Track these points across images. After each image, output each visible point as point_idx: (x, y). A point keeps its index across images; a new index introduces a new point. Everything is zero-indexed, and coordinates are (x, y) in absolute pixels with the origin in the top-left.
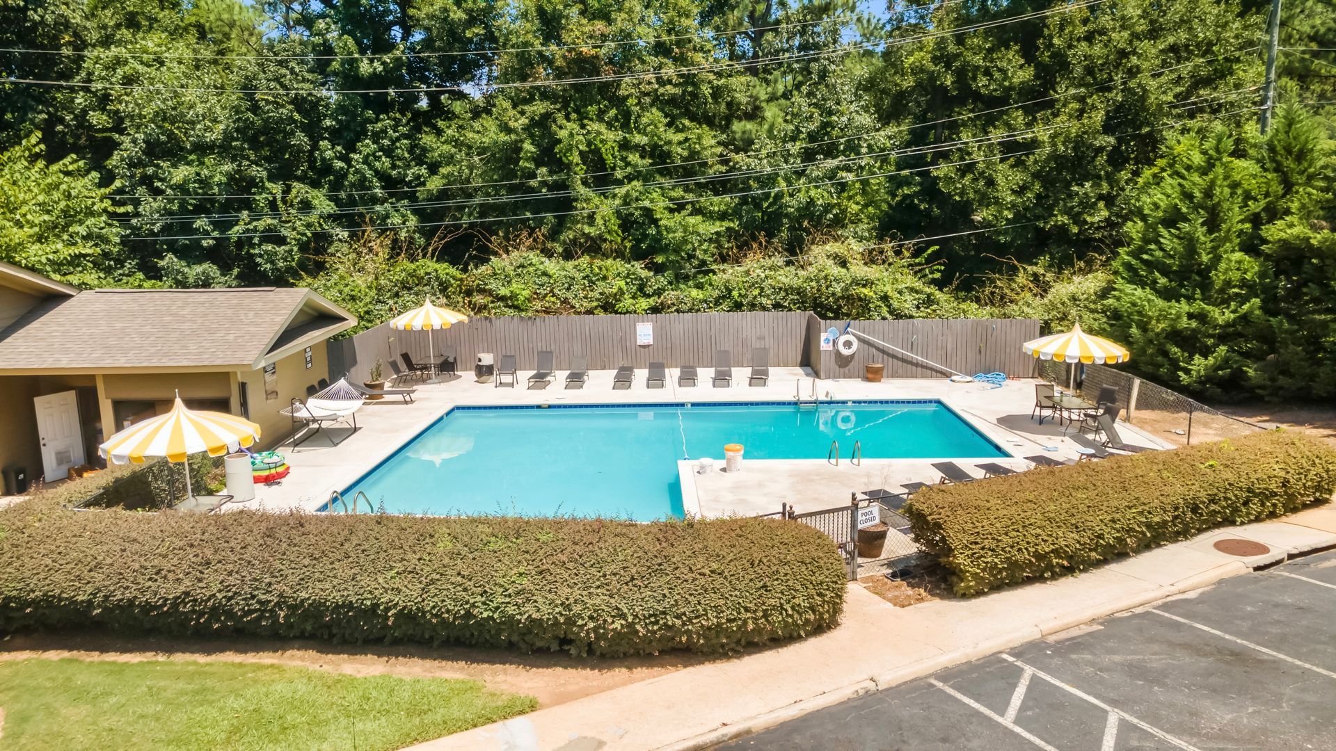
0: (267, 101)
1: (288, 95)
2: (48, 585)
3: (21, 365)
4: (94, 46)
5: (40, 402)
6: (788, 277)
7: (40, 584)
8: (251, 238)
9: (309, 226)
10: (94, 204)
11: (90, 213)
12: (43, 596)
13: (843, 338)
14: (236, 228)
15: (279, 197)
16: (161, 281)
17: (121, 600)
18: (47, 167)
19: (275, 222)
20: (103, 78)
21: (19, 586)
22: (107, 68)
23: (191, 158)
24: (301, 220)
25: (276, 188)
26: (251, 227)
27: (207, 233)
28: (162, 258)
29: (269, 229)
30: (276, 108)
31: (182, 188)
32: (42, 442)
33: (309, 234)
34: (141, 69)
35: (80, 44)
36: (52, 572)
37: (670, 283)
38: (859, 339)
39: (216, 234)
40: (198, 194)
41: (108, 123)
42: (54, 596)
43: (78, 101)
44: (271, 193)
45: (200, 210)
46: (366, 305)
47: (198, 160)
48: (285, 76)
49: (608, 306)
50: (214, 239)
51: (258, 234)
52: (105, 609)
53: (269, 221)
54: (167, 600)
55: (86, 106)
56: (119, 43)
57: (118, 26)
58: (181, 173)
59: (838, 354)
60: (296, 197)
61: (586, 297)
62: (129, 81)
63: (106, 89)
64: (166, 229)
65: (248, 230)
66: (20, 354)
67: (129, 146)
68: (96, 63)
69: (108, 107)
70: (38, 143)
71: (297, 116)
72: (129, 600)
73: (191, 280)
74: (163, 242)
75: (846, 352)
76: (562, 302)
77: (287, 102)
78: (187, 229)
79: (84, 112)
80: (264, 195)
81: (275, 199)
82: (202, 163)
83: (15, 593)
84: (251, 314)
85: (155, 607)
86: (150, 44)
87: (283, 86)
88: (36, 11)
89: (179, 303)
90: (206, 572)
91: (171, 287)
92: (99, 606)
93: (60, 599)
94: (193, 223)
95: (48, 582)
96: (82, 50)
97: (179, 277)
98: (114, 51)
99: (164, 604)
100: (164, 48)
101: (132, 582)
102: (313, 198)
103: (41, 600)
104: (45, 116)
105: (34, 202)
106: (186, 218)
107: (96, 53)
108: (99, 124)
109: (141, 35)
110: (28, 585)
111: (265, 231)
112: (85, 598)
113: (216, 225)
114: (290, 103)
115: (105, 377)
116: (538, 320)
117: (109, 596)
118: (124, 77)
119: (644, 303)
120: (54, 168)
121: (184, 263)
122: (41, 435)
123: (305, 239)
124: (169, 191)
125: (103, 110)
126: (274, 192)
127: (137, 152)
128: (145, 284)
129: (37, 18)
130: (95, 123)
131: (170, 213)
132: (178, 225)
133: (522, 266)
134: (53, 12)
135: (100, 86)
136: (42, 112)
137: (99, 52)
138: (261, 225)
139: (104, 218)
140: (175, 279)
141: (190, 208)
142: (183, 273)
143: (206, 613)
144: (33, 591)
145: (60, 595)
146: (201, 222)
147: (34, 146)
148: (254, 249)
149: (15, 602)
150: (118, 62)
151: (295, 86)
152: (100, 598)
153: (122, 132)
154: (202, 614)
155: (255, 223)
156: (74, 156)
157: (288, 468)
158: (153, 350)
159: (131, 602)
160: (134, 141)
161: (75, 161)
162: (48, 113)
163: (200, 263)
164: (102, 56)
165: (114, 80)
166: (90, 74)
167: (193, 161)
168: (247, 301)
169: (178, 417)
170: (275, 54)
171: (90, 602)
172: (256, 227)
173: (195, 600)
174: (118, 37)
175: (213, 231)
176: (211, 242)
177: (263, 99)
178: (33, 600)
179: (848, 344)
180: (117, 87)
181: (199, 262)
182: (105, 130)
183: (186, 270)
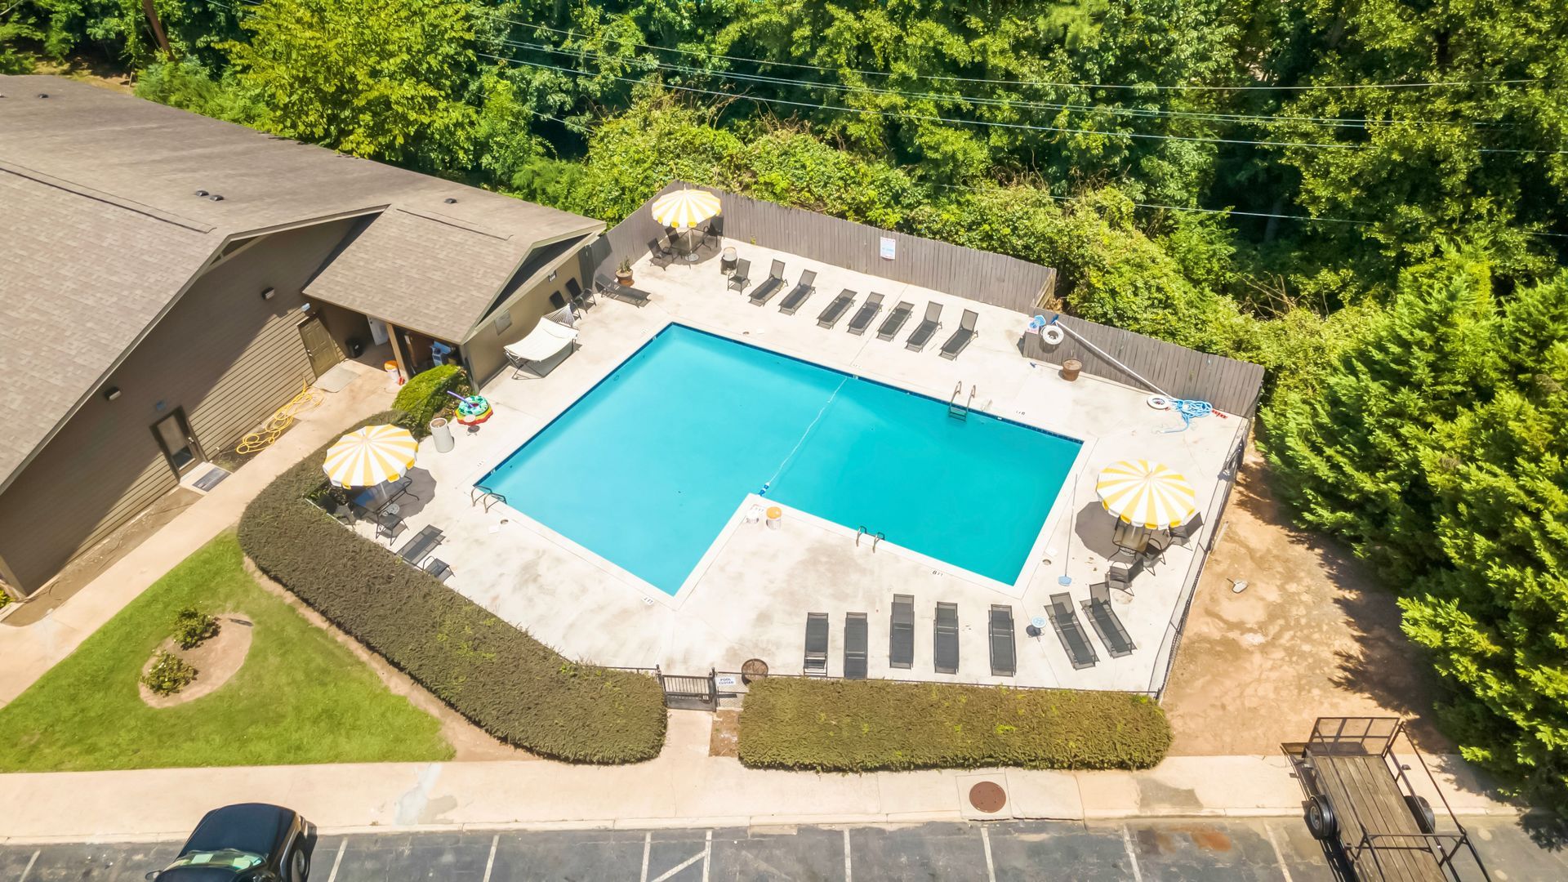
6: (1046, 221)
13: (1049, 328)
32: (370, 321)
37: (928, 196)
38: (1065, 332)
46: (645, 170)
49: (860, 211)
59: (1042, 340)
61: (840, 198)
75: (1049, 340)
76: (817, 199)
84: (481, 272)
89: (443, 241)
116: (793, 211)
119: (895, 216)
133: (786, 153)
157: (490, 413)
168: (485, 251)
179: (1053, 334)
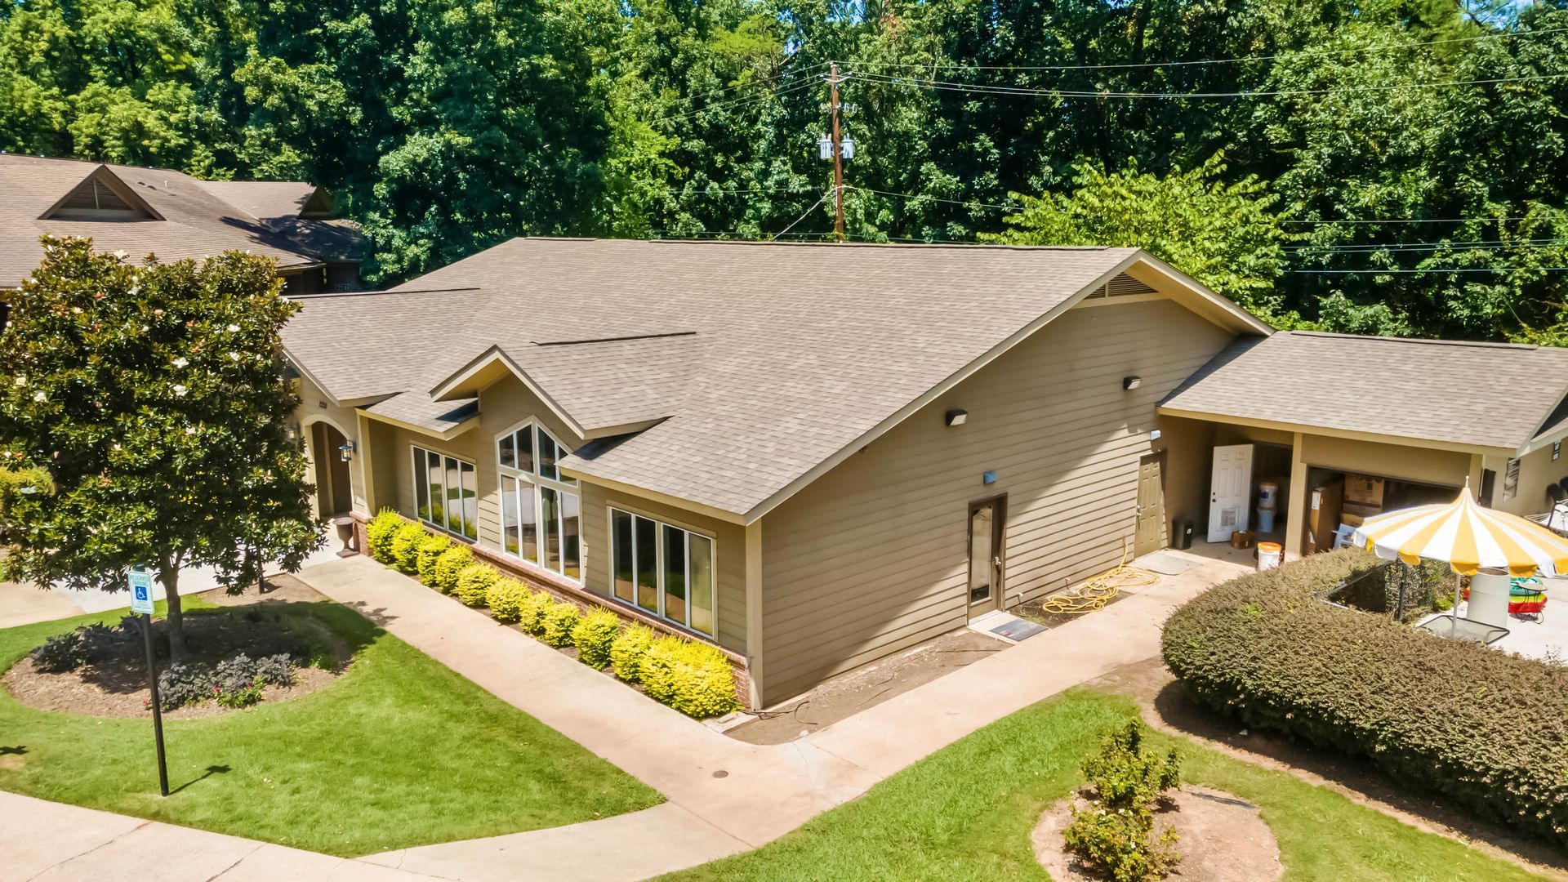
0: (1515, 94)
1: (1545, 82)
2: (1319, 694)
3: (1222, 411)
4: (1283, 49)
5: (1219, 452)
7: (1310, 690)
8: (1446, 275)
9: (1544, 261)
10: (1268, 230)
11: (1261, 241)
12: (1312, 704)
14: (1428, 261)
15: (1501, 221)
16: (1316, 322)
17: (1418, 746)
18: (1225, 190)
19: (1488, 254)
20: (1292, 85)
21: (1284, 683)
22: (1297, 73)
23: (1383, 173)
24: (1533, 252)
25: (1500, 211)
26: (1450, 261)
27: (1384, 266)
28: (1327, 295)
29: (1476, 264)
30: (1525, 101)
31: (1367, 212)
32: (1212, 497)
33: (1543, 272)
34: (1337, 69)
35: (1272, 47)
36: (1324, 679)
39: (1395, 269)
40: (1384, 218)
41: (1286, 136)
42: (1325, 710)
43: (1257, 114)
44: (1490, 216)
45: (1383, 238)
47: (1393, 176)
48: (1546, 56)
50: (1391, 274)
51: (1457, 270)
52: (1392, 749)
53: (1481, 253)
54: (1489, 769)
55: (1265, 119)
56: (1315, 42)
57: (1316, 23)
58: (1370, 194)
60: (1533, 221)
62: (1322, 85)
63: (1292, 97)
64: (1336, 261)
65: (1444, 264)
66: (1220, 398)
67: (1309, 162)
68: (1286, 68)
69: (1290, 119)
70: (1220, 163)
71: (1553, 110)
72: (1429, 749)
73: (1355, 325)
74: (1330, 277)
77: (1543, 92)
78: (1361, 260)
79: (1262, 126)
80: (1478, 219)
81: (1495, 222)
82: (1396, 180)
83: (1277, 690)
84: (1505, 380)
85: (1470, 772)
86: (1352, 38)
87: (1541, 70)
88: (1235, 16)
89: (1398, 356)
90: (1554, 749)
91: (1327, 330)
92: (1383, 742)
93: (1332, 716)
94: (1370, 254)
95: (1318, 689)
96: (1272, 54)
97: (1342, 320)
98: (1310, 51)
99: (1484, 773)
100: (1368, 41)
101: (1438, 728)
102: (1557, 222)
103: (1309, 709)
104: (1219, 133)
105: (1211, 227)
106: (1364, 248)
107: (1287, 57)
108: (1277, 138)
109: (1341, 28)
110: (1295, 686)
111: (1472, 265)
112: (1368, 726)
113: (1399, 257)
114: (1545, 93)
115: (1305, 436)
117: (1401, 735)
118: (1315, 82)
120: (1233, 190)
121: (1349, 303)
122: (1213, 489)
123: (1535, 278)
124: (1350, 216)
125: (1284, 122)
126: (1496, 214)
127: (1318, 170)
128: (1299, 325)
129: (1236, 24)
130: (1272, 137)
131: (1341, 241)
132: (1352, 255)
134: (1252, 15)
135: (1285, 95)
136: (1217, 129)
137: (1289, 54)
138: (1465, 258)
139: (1276, 247)
140: (1337, 322)
141: (1372, 236)
142: (1346, 314)
143: (1548, 807)
144: (1301, 695)
145: (1333, 711)
146: (1380, 255)
147: (1215, 166)
148: (1447, 288)
149: (1275, 700)
150: (1313, 63)
151: (1560, 69)
152: (1387, 732)
153: (1303, 146)
154: (1542, 806)
155: (1455, 256)
156: (1255, 176)
157: (1545, 600)
158: (1372, 412)
159: (1432, 754)
160: (1318, 157)
161: (1255, 182)
162: (1223, 130)
163: (1370, 304)
164: (1295, 60)
165: (1303, 86)
166: (1277, 81)
167: (1385, 178)
168: (1495, 361)
169: (1465, 514)
170: (1535, 28)
171: (1372, 733)
172: (1456, 260)
173: (1535, 785)
174: (1313, 35)
175: (1392, 264)
176: (1387, 278)
177: (1508, 91)
178: (1299, 705)
180: (1306, 93)
181: (1369, 302)
182: (1283, 145)
183: (1351, 311)
